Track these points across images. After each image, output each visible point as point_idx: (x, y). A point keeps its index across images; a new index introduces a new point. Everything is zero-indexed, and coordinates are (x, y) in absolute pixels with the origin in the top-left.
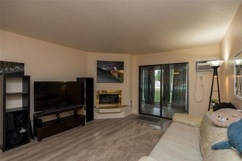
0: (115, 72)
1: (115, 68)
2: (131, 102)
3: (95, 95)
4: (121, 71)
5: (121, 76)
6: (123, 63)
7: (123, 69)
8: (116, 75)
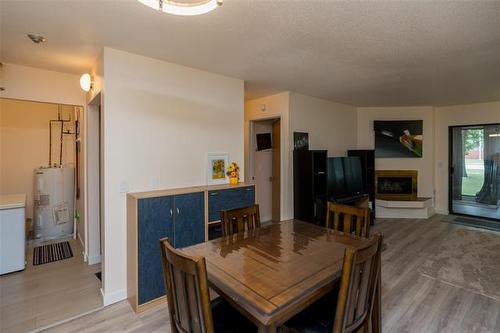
0: (406, 138)
1: (407, 132)
2: (434, 192)
3: (376, 178)
4: (418, 137)
5: (417, 145)
6: (420, 123)
7: (421, 133)
8: (408, 144)
